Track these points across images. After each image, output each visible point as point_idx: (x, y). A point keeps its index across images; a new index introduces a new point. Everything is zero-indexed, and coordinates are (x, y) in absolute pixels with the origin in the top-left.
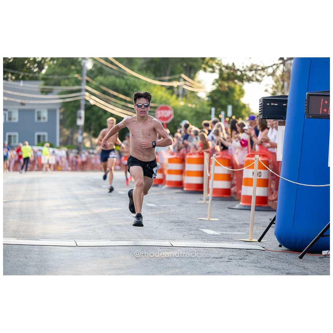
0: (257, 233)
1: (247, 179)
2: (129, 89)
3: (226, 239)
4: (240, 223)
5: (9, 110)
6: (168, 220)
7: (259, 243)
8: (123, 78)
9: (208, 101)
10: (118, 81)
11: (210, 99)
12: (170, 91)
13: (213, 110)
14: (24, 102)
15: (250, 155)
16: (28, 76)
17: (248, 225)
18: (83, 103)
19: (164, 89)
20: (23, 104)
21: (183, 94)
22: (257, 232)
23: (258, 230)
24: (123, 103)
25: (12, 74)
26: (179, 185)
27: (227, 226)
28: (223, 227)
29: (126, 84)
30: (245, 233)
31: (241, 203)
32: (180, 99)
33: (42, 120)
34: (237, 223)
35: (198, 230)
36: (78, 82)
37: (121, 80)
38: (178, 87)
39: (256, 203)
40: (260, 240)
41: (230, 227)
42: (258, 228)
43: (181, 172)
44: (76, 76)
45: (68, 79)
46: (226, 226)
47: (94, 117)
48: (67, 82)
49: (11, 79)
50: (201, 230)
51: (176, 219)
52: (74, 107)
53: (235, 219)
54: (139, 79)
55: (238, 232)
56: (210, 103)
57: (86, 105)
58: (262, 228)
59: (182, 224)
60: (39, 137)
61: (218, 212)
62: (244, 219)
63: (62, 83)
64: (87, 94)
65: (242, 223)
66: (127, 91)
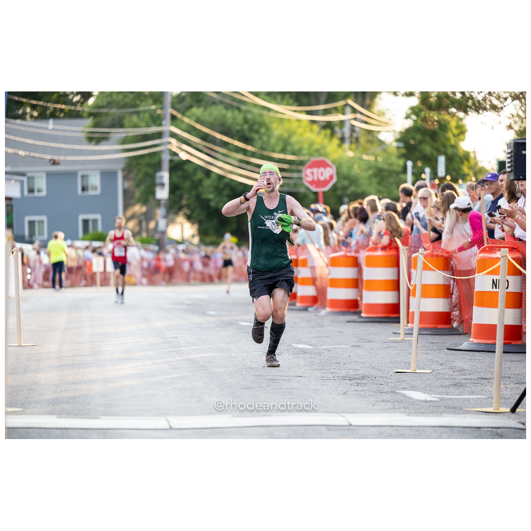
0: (507, 397)
1: (482, 293)
2: (251, 129)
3: (450, 408)
4: (472, 376)
5: (29, 175)
6: (338, 375)
7: (513, 415)
8: (239, 109)
9: (398, 148)
10: (229, 114)
11: (401, 145)
12: (328, 132)
13: (410, 164)
14: (56, 158)
15: (487, 249)
16: (62, 110)
17: (488, 381)
18: (166, 158)
19: (316, 128)
20: (54, 163)
21: (351, 136)
22: (507, 394)
23: (508, 389)
24: (240, 156)
25: (34, 107)
26: (353, 306)
27: (448, 384)
28: (442, 386)
29: (246, 121)
30: (485, 397)
31: (471, 339)
32: (346, 145)
33: (91, 192)
34: (467, 377)
35: (395, 392)
36: (156, 120)
37: (236, 112)
38: (342, 123)
39: (505, 339)
40: (513, 410)
41: (455, 385)
42: (508, 386)
43: (356, 283)
44: (153, 107)
45: (138, 113)
46: (447, 382)
47: (187, 184)
48: (135, 118)
49: (32, 116)
50: (400, 392)
51: (352, 373)
52: (148, 165)
53: (463, 370)
54: (269, 110)
55: (471, 395)
56: (403, 151)
57: (171, 161)
58: (515, 386)
59: (364, 381)
60: (86, 222)
61: (430, 357)
62: (479, 370)
63: (126, 122)
64: (174, 141)
65: (476, 378)
66: (247, 134)
